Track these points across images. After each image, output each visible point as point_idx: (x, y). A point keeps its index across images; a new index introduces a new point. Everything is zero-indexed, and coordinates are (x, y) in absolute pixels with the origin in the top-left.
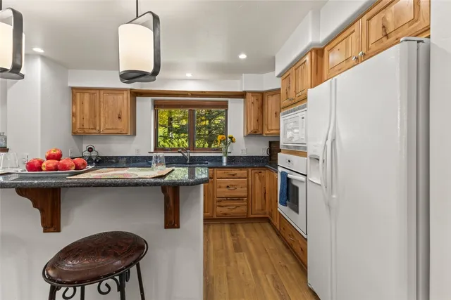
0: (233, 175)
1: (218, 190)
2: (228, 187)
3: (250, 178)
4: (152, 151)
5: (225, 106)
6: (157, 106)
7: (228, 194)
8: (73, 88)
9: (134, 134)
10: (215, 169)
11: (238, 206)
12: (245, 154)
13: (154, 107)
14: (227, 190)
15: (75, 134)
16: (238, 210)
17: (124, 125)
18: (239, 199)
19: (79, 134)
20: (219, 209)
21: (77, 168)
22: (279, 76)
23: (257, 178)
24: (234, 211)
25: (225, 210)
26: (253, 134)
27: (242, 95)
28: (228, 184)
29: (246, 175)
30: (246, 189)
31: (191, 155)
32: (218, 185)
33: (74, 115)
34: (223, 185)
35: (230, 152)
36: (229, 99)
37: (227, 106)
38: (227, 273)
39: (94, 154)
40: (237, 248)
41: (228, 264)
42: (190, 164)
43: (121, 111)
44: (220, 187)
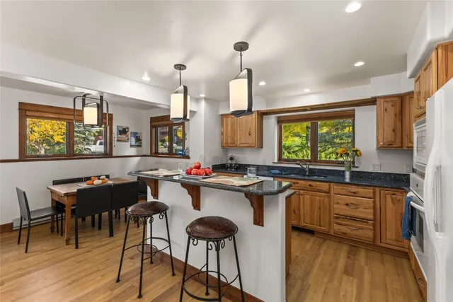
0: (355, 193)
1: (336, 206)
2: (347, 205)
3: (378, 200)
4: (276, 161)
5: (351, 115)
6: (280, 121)
7: (348, 213)
8: (222, 115)
9: (262, 147)
10: (332, 184)
11: (360, 228)
12: (377, 170)
13: (278, 122)
14: (346, 207)
15: (223, 147)
16: (360, 233)
17: (252, 140)
18: (362, 220)
19: (225, 147)
20: (336, 227)
21: (206, 175)
22: (411, 77)
23: (389, 199)
24: (355, 232)
25: (344, 229)
26: (385, 147)
27: (372, 101)
28: (348, 202)
29: (372, 195)
30: (372, 211)
31: (311, 167)
32: (336, 201)
33: (222, 134)
34: (342, 202)
35: (357, 167)
36: (356, 108)
37: (354, 116)
38: (326, 288)
39: (234, 162)
40: (348, 271)
41: (331, 281)
42: (308, 176)
43: (250, 129)
44: (338, 203)
